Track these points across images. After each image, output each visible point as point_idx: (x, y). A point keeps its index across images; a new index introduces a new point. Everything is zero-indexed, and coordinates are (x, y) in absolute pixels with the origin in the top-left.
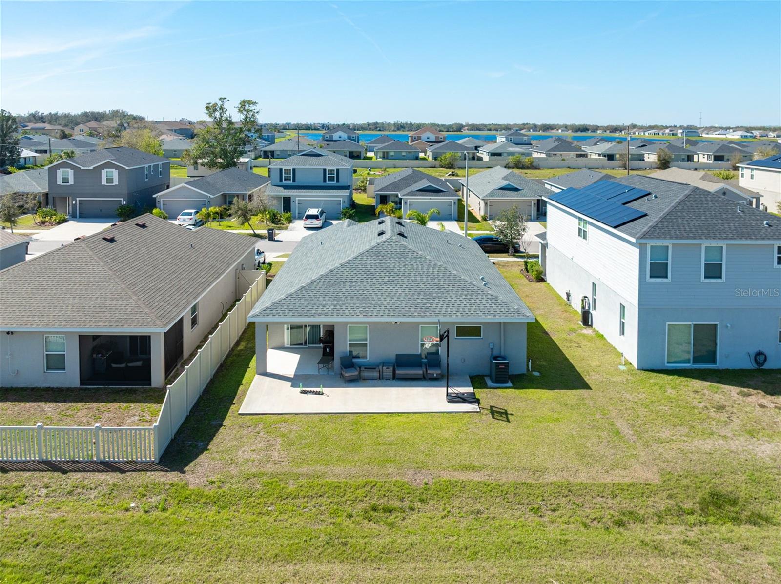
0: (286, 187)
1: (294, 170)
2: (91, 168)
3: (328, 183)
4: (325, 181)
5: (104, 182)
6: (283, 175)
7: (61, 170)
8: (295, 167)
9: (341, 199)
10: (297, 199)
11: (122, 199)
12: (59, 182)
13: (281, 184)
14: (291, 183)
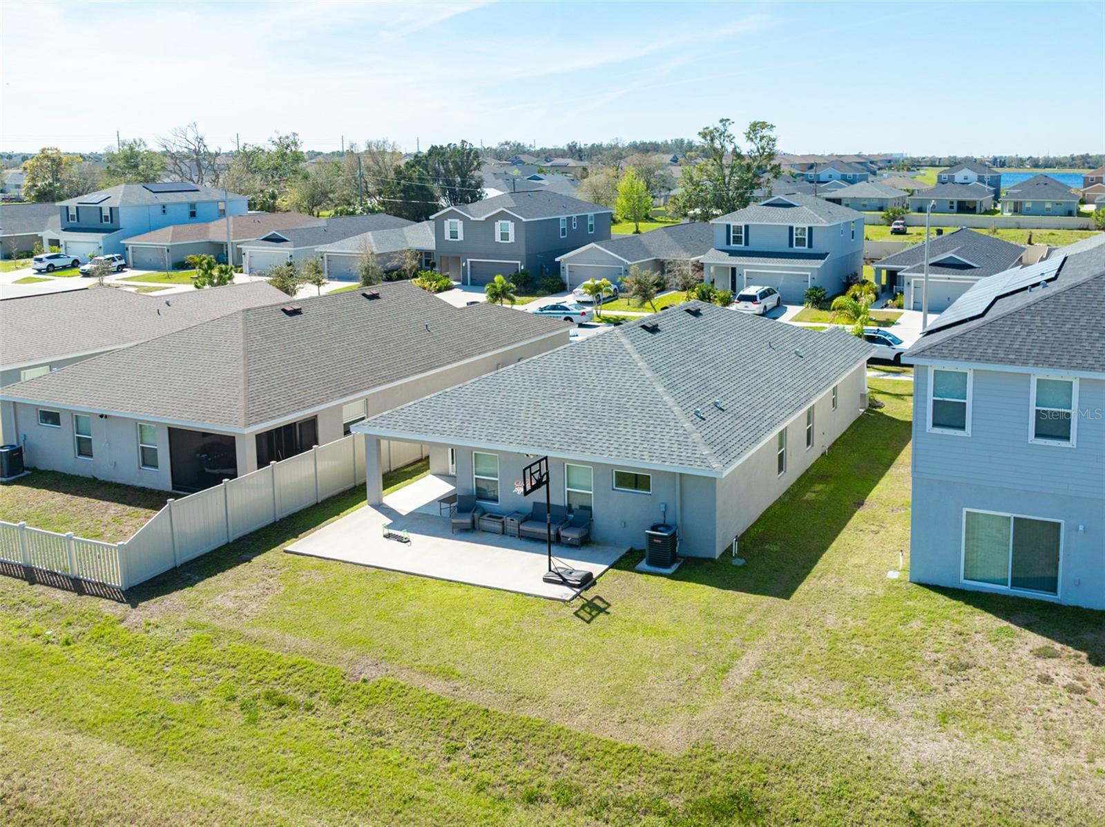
0: (733, 253)
1: (747, 227)
2: (483, 219)
3: (796, 248)
4: (791, 245)
5: (498, 239)
6: (732, 235)
7: (449, 220)
8: (747, 223)
9: (809, 274)
10: (745, 270)
11: (519, 262)
12: (447, 237)
13: (727, 248)
14: (741, 246)
